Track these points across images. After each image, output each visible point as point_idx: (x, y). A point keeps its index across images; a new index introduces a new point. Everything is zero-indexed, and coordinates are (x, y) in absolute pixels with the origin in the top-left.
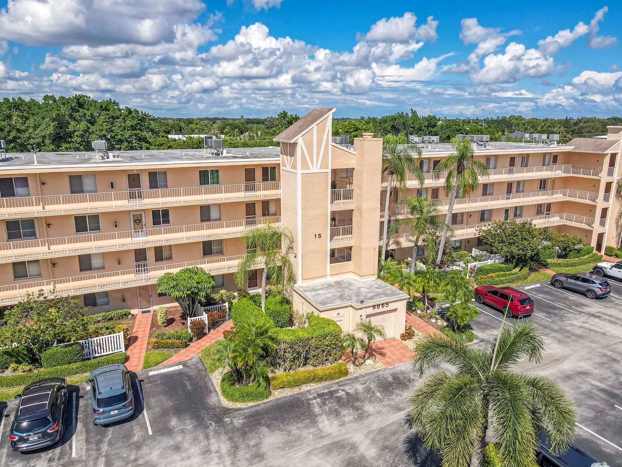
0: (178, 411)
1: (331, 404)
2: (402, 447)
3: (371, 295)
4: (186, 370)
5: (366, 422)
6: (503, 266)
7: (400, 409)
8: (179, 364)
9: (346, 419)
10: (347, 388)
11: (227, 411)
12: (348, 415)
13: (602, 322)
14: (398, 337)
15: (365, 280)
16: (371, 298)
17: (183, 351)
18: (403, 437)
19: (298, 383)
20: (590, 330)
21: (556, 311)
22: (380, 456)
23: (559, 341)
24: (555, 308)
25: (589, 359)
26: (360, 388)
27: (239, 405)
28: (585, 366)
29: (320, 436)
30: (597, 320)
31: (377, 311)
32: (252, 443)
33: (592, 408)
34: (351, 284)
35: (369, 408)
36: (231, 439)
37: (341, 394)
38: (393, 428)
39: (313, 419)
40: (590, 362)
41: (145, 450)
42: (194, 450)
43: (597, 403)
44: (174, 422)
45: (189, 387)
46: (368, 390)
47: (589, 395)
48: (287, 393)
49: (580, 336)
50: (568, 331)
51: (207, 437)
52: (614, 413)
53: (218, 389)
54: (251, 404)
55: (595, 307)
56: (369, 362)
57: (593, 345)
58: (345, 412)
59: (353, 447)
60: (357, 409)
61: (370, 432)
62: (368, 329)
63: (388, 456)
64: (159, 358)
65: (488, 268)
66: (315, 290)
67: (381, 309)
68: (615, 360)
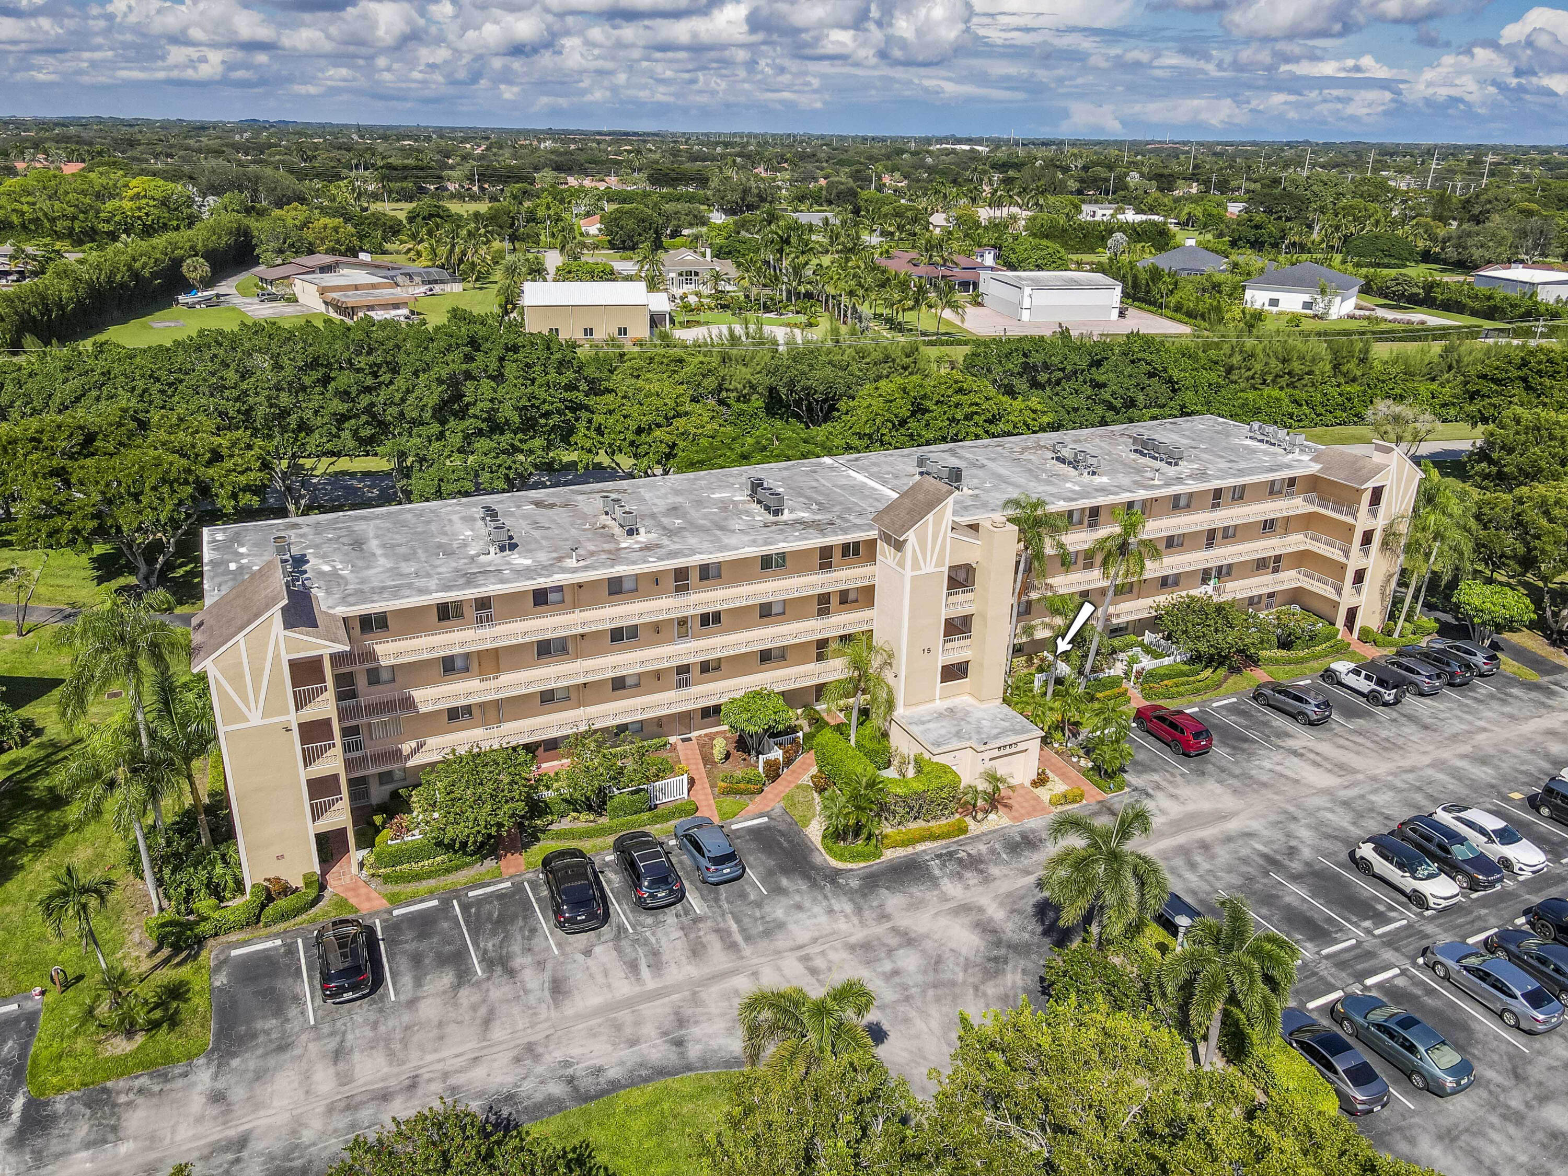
0: (785, 871)
1: (952, 866)
2: (1030, 910)
3: (995, 731)
4: (773, 823)
5: (992, 885)
6: (1186, 667)
7: (1028, 873)
8: (761, 816)
9: (971, 882)
10: (968, 848)
11: (838, 872)
12: (971, 877)
13: (1303, 764)
14: (1027, 784)
15: (984, 706)
16: (996, 737)
17: (758, 798)
18: (1032, 901)
19: (912, 842)
20: (1282, 775)
21: (1246, 746)
22: (1008, 919)
23: (1235, 791)
24: (1246, 740)
25: (1264, 816)
26: (983, 848)
27: (849, 866)
28: (1255, 825)
29: (944, 898)
30: (1296, 760)
31: (1002, 752)
32: (875, 904)
33: (1242, 875)
34: (968, 712)
35: (995, 871)
36: (851, 900)
37: (962, 854)
38: (1022, 892)
39: (934, 882)
40: (1263, 821)
41: (767, 909)
42: (817, 909)
43: (1250, 870)
44: (784, 882)
45: (785, 844)
46: (993, 851)
47: (1245, 861)
48: (900, 852)
49: (1265, 785)
50: (1251, 777)
51: (826, 897)
52: (1265, 881)
53: (820, 847)
54: (862, 865)
55: (1302, 737)
56: (992, 816)
57: (1276, 797)
58: (968, 875)
59: (981, 910)
60: (982, 872)
61: (997, 896)
62: (993, 778)
63: (1016, 918)
64: (736, 808)
65: (1162, 672)
66: (923, 723)
67: (1008, 751)
68: (1295, 819)
